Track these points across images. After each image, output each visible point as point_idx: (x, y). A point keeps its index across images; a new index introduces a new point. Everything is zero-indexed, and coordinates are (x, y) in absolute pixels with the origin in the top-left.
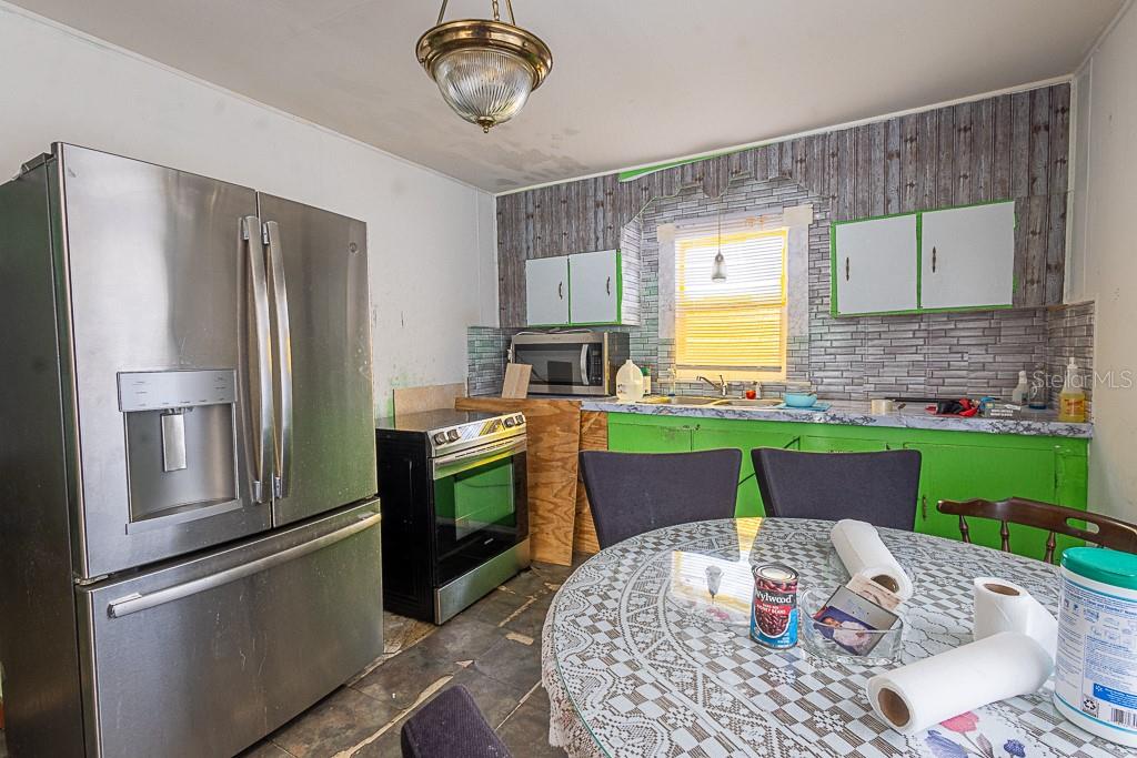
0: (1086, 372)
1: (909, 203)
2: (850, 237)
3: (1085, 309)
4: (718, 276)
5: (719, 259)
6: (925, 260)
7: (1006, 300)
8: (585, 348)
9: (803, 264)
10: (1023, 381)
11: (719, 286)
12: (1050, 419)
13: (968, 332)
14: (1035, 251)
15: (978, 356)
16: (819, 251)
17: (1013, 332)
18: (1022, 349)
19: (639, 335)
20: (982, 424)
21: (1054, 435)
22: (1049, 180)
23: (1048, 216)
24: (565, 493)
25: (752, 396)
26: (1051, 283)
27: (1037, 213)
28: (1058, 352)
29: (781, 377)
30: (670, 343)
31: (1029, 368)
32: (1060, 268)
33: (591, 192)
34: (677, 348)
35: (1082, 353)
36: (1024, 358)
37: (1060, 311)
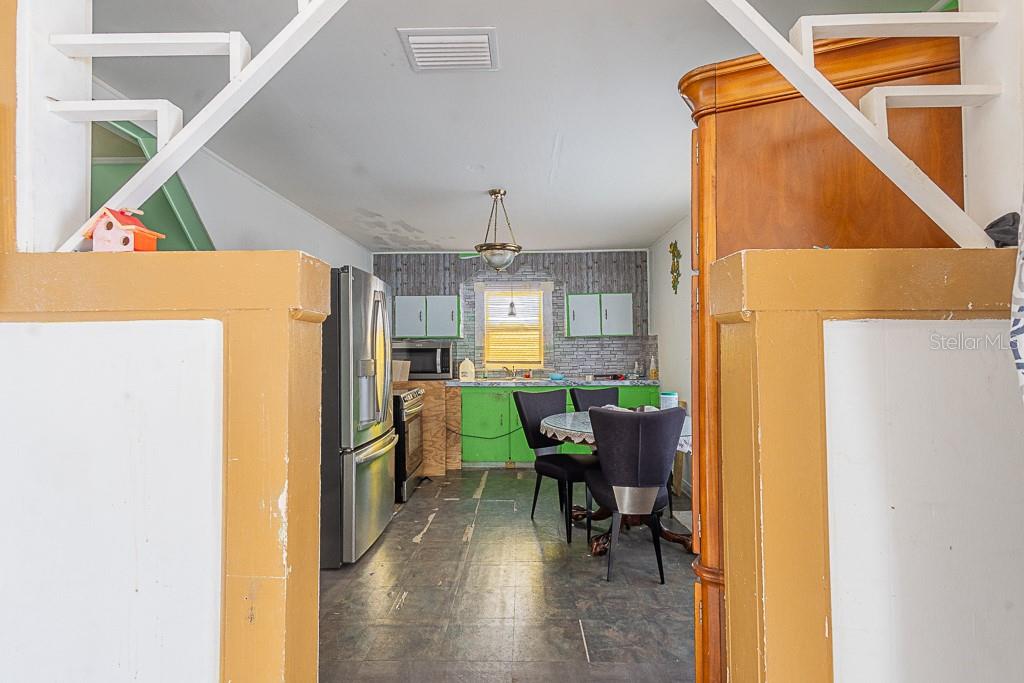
0: (657, 362)
1: (596, 290)
2: (575, 301)
3: (655, 338)
4: (512, 314)
5: (512, 305)
6: (603, 314)
7: (631, 333)
8: (439, 351)
9: (550, 310)
10: (636, 366)
11: (512, 318)
12: (647, 379)
13: (616, 344)
14: (639, 314)
15: (620, 356)
16: (558, 307)
17: (632, 346)
18: (636, 353)
19: (462, 344)
20: (627, 383)
21: (649, 385)
22: (642, 288)
23: (642, 301)
24: (439, 435)
25: (528, 377)
26: (644, 325)
27: (639, 298)
28: (648, 354)
29: (541, 367)
30: (482, 348)
31: (638, 360)
32: (646, 321)
33: (441, 262)
34: (486, 351)
35: (655, 354)
36: (637, 357)
37: (647, 338)
